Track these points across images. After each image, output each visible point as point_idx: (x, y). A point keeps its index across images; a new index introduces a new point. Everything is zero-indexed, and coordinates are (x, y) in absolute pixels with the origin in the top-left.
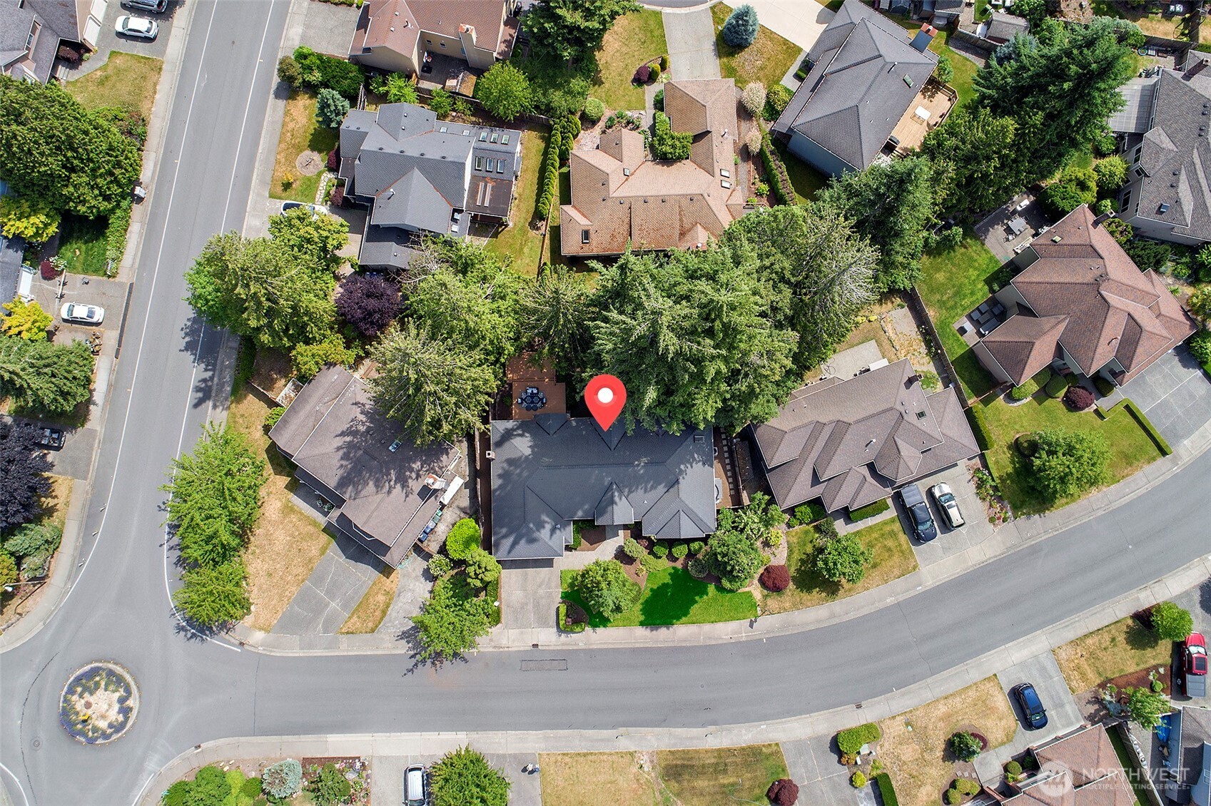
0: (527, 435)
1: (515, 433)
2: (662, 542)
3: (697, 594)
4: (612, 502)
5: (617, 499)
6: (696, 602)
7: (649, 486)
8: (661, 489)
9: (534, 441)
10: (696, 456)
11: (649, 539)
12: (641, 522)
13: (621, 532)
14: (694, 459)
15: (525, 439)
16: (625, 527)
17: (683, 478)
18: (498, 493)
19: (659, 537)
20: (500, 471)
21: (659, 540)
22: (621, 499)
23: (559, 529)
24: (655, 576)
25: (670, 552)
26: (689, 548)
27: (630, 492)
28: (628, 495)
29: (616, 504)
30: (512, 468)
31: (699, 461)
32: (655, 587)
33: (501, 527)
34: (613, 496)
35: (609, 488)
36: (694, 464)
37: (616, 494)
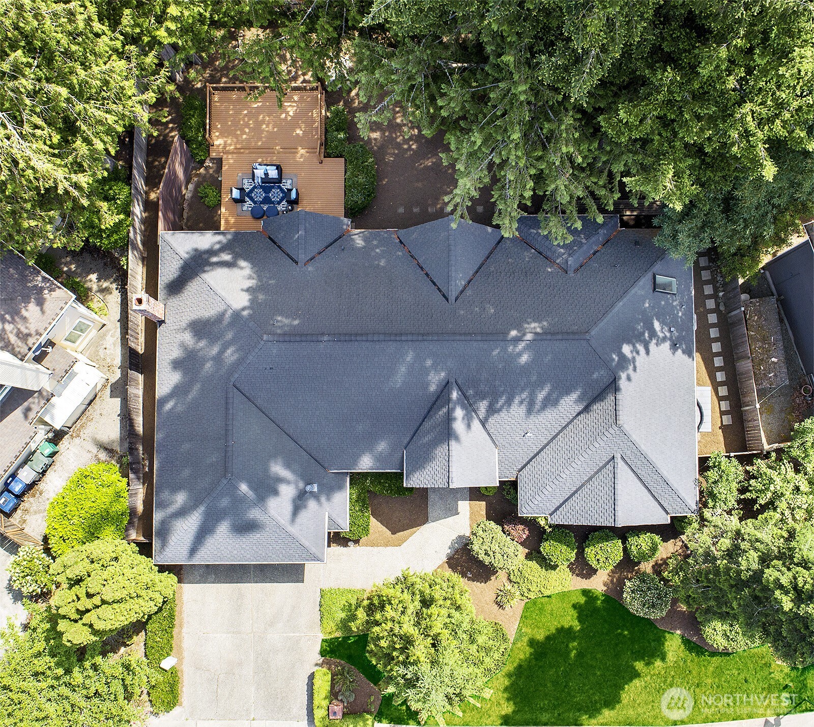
0: (243, 263)
1: (215, 259)
2: (562, 532)
3: (639, 656)
4: (447, 434)
5: (459, 426)
6: (637, 675)
7: (541, 396)
8: (569, 404)
9: (260, 278)
10: (657, 325)
11: (531, 524)
12: (514, 484)
13: (464, 506)
14: (653, 334)
15: (235, 272)
16: (475, 494)
17: (629, 379)
18: (169, 406)
19: (557, 520)
20: (176, 353)
21: (557, 527)
22: (469, 426)
23: (316, 497)
24: (541, 610)
25: (581, 554)
26: (625, 550)
27: (492, 410)
28: (486, 419)
29: (457, 439)
30: (202, 344)
31: (664, 339)
32: (540, 636)
33: (175, 489)
34: (449, 419)
35: (441, 397)
36: (652, 346)
37: (459, 413)
